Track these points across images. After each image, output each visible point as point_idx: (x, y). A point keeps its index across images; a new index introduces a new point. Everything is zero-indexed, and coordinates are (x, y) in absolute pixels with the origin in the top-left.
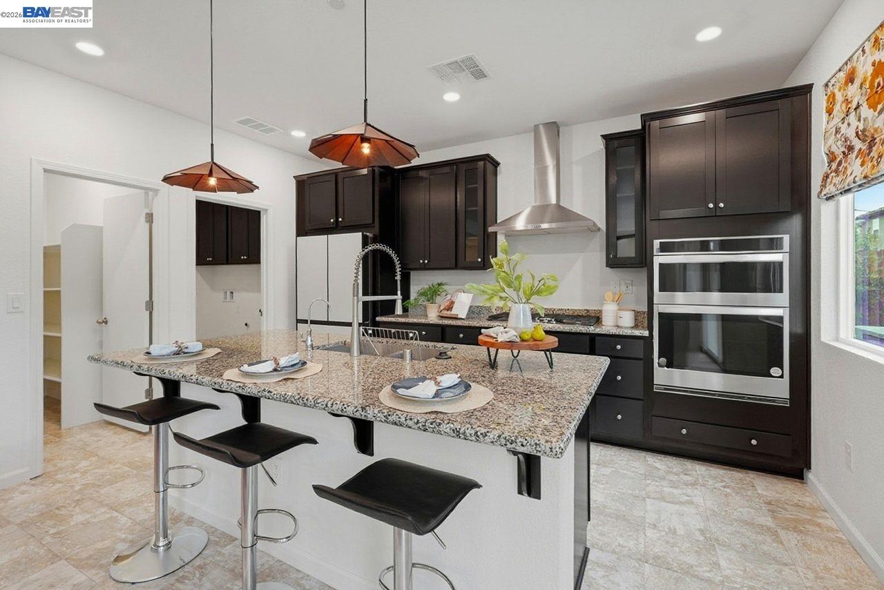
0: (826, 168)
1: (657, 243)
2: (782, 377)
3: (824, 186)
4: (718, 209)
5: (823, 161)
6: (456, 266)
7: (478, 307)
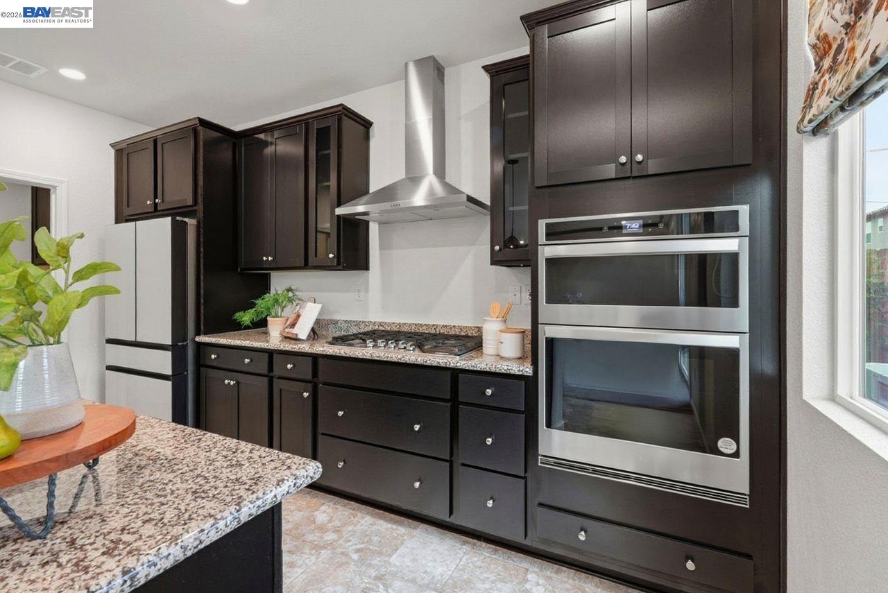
0: (812, 75)
1: (542, 225)
2: (736, 455)
3: (808, 105)
4: (635, 165)
5: (807, 62)
6: (306, 266)
7: (346, 321)
